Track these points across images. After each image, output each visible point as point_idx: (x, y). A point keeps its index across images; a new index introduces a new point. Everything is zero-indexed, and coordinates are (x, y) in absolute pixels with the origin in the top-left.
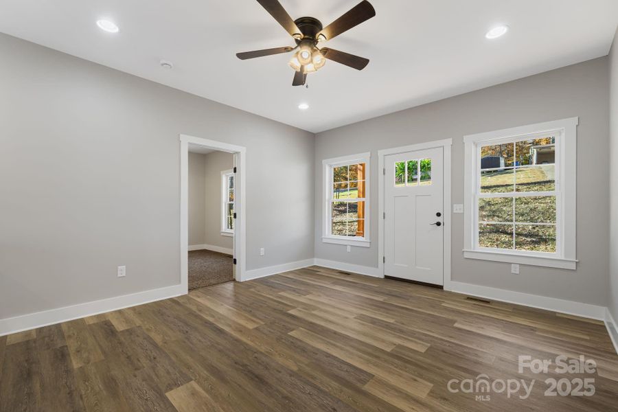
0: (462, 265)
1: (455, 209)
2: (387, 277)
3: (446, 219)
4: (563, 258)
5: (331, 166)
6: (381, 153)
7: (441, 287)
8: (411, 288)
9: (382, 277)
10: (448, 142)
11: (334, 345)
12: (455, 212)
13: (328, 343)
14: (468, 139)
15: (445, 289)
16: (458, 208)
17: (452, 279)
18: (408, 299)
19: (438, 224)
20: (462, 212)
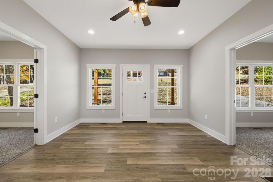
0: (154, 112)
1: (151, 91)
2: (124, 122)
3: (148, 95)
4: (180, 106)
5: (91, 68)
6: (121, 66)
7: (146, 122)
8: (138, 125)
9: (122, 122)
10: (149, 66)
11: (152, 159)
12: (151, 92)
13: (150, 160)
14: (155, 66)
15: (148, 122)
16: (152, 91)
17: (150, 118)
18: (144, 129)
19: (145, 97)
20: (153, 92)
